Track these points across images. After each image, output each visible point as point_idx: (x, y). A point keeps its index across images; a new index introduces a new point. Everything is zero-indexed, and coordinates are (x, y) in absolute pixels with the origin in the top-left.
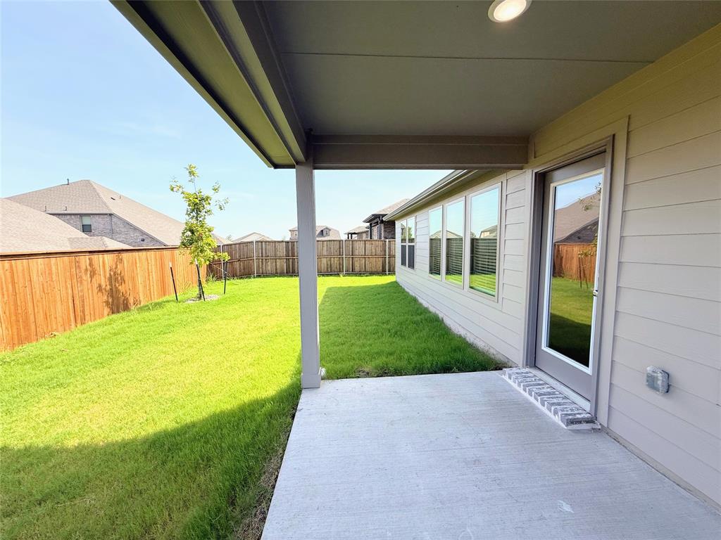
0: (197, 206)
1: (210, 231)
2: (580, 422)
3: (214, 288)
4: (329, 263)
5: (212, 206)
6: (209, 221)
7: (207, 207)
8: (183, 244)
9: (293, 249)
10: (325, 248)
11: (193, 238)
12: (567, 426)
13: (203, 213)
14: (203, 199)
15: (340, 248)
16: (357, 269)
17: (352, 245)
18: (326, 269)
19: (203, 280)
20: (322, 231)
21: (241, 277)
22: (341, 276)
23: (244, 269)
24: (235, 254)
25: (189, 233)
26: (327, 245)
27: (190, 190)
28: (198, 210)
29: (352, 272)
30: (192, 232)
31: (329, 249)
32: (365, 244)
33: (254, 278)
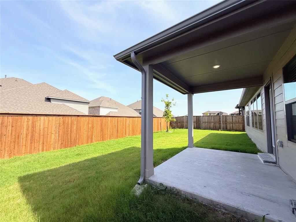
0: (168, 105)
1: (171, 112)
2: (270, 163)
3: (171, 131)
4: (214, 125)
5: (172, 105)
6: (171, 109)
7: (170, 105)
8: (164, 116)
9: (199, 119)
10: (213, 119)
11: (166, 114)
12: (264, 163)
13: (169, 107)
14: (169, 103)
15: (219, 119)
16: (228, 128)
17: (226, 117)
18: (213, 127)
19: (168, 128)
20: (218, 114)
21: (180, 128)
22: (220, 130)
23: (181, 125)
24: (178, 120)
25: (165, 113)
26: (213, 118)
27: (166, 101)
28: (168, 106)
29: (226, 129)
30: (166, 112)
31: (214, 119)
32: (232, 117)
33: (184, 128)
